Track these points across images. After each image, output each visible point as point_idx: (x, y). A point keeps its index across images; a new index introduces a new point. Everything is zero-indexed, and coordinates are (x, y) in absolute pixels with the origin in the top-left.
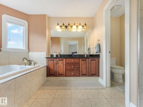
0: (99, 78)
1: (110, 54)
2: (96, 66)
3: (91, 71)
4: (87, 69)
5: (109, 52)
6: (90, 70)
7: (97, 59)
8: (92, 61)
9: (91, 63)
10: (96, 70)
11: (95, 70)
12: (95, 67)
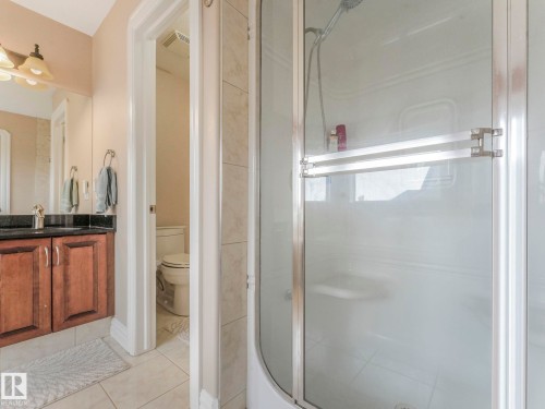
0: (115, 322)
1: (154, 215)
2: (95, 274)
3: (66, 299)
4: (35, 295)
5: (151, 209)
6: (57, 297)
7: (102, 238)
8: (74, 251)
9: (66, 262)
10: (95, 290)
11: (91, 291)
12: (91, 278)
